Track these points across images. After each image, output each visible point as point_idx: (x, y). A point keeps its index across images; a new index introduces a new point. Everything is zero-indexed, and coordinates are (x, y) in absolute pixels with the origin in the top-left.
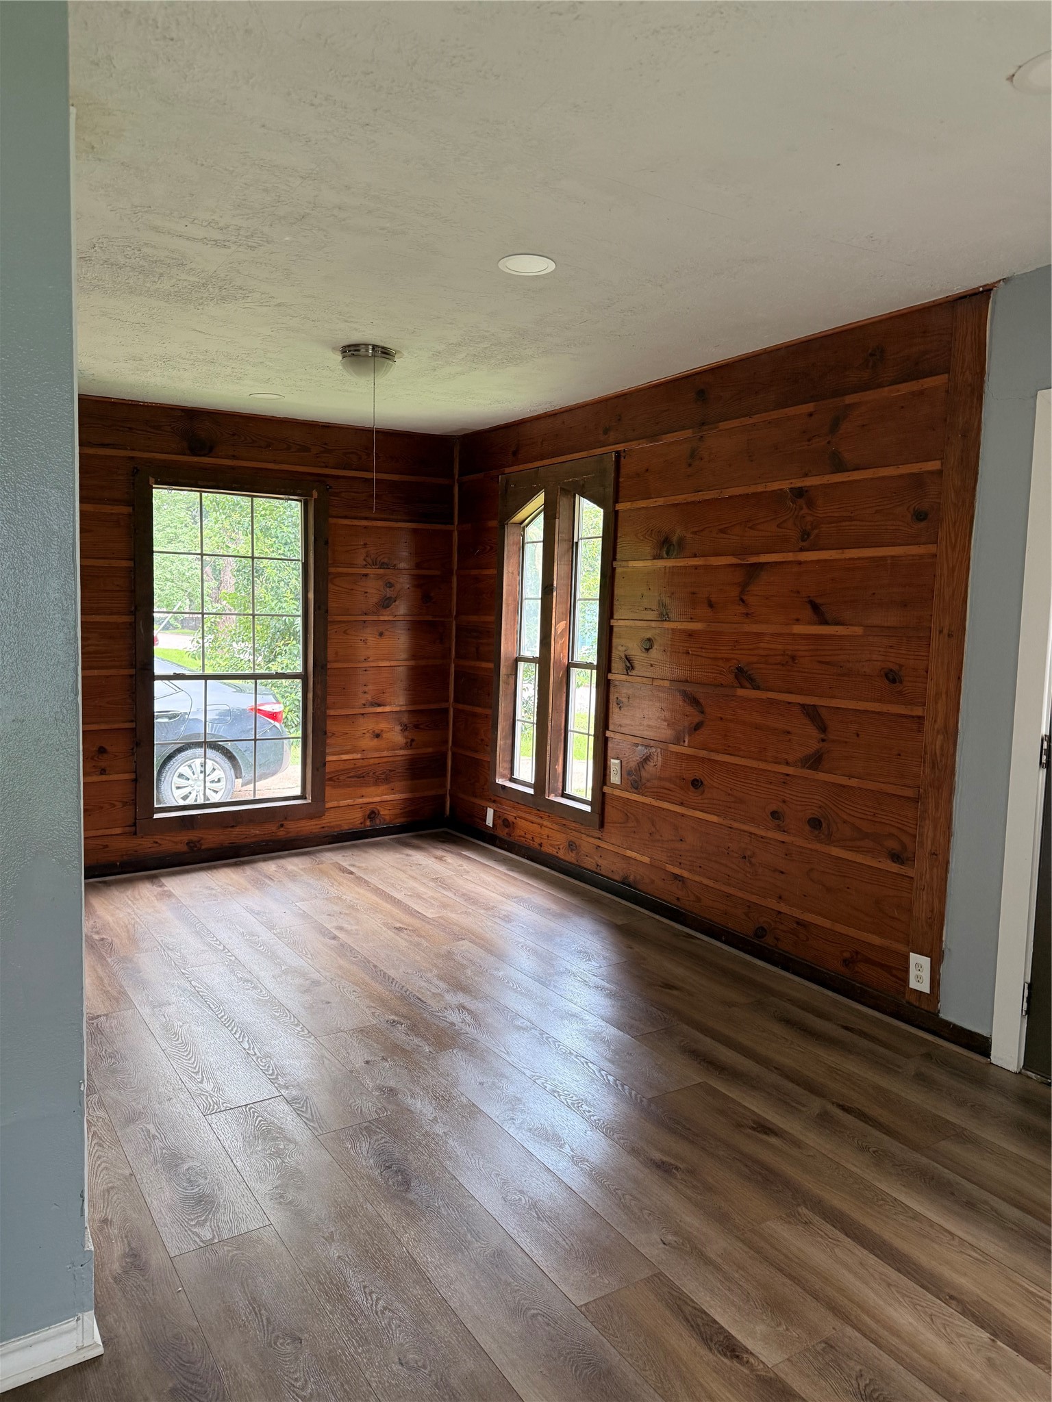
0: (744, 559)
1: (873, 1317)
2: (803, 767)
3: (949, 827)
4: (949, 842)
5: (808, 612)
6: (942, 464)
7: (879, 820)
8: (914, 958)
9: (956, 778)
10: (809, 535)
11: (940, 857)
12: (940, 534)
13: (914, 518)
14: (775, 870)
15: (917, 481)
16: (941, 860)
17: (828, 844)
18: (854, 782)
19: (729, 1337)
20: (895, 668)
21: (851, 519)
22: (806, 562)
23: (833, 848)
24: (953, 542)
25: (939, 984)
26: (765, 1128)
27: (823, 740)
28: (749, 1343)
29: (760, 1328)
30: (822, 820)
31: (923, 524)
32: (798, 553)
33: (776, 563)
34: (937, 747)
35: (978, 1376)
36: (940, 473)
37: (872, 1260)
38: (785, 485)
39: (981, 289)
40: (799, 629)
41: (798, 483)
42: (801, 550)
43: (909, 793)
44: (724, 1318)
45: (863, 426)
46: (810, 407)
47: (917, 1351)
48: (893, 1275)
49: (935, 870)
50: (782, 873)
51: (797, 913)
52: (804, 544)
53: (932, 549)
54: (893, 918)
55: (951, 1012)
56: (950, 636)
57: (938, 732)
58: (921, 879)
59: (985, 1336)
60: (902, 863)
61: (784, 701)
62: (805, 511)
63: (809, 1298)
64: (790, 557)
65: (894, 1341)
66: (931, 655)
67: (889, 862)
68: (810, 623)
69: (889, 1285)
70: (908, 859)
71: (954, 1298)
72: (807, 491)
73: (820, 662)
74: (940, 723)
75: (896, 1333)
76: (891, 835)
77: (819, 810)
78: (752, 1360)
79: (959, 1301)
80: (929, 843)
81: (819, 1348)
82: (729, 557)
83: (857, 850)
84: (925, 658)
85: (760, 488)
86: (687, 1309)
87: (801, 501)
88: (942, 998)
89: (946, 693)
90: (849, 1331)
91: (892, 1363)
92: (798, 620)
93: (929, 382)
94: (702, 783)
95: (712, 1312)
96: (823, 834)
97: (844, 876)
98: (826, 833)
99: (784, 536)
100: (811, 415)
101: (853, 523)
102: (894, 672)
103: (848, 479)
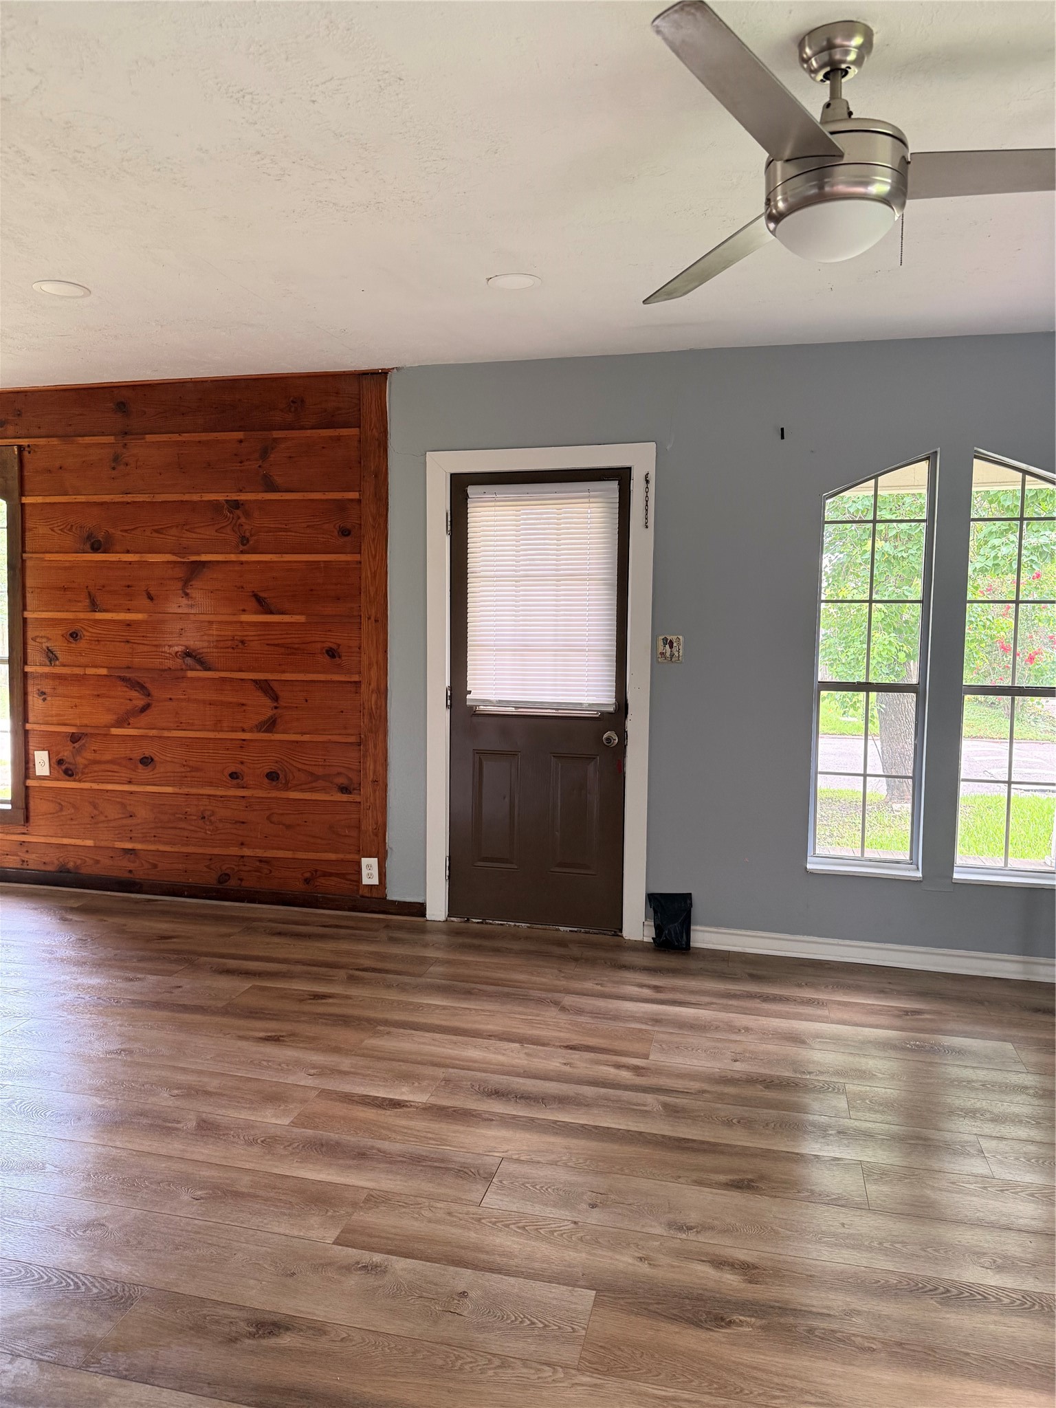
0: (183, 558)
1: (458, 1060)
2: (259, 731)
3: (386, 760)
4: (386, 770)
5: (253, 604)
6: (360, 495)
7: (328, 764)
8: (365, 861)
9: (388, 723)
10: (248, 541)
11: (381, 783)
12: (362, 547)
13: (340, 533)
14: (237, 822)
15: (341, 506)
16: (381, 784)
17: (286, 790)
18: (306, 738)
19: (391, 1100)
20: (334, 647)
21: (286, 530)
22: (247, 562)
23: (291, 793)
24: (374, 553)
25: (385, 875)
26: (317, 996)
27: (276, 708)
28: (405, 1098)
29: (404, 1089)
30: (279, 772)
31: (346, 539)
32: (238, 555)
33: (218, 562)
34: (373, 703)
35: (526, 1062)
36: (359, 501)
37: (437, 1036)
38: (221, 497)
39: (380, 371)
40: (245, 618)
41: (234, 497)
42: (242, 552)
43: (352, 739)
44: (381, 1093)
45: (290, 457)
46: (240, 435)
47: (491, 1064)
48: (454, 1038)
49: (377, 792)
50: (243, 823)
51: (260, 853)
52: (245, 547)
53: (357, 557)
54: (346, 836)
55: (395, 893)
56: (376, 621)
57: (372, 692)
58: (367, 802)
59: (517, 1045)
60: (350, 793)
61: (237, 679)
62: (243, 520)
63: (419, 1066)
64: (233, 557)
65: (476, 1065)
66: (362, 636)
67: (339, 794)
68: (256, 613)
69: (455, 1043)
70: (354, 789)
71: (490, 1036)
72: (242, 504)
73: (268, 645)
74: (373, 685)
75: (475, 1061)
76: (339, 774)
77: (276, 765)
78: (412, 1104)
79: (495, 1036)
80: (371, 774)
81: (443, 1083)
82: (167, 555)
83: (312, 790)
84: (357, 638)
85: (196, 498)
86: (355, 1098)
87: (238, 512)
88: (388, 886)
89: (377, 663)
90: (451, 1070)
91: (484, 1074)
92: (244, 610)
93: (344, 432)
94: (152, 760)
95: (371, 1094)
96: (281, 783)
97: (301, 813)
98: (284, 782)
99: (225, 539)
100: (241, 441)
101: (289, 534)
102: (334, 649)
103: (281, 498)
